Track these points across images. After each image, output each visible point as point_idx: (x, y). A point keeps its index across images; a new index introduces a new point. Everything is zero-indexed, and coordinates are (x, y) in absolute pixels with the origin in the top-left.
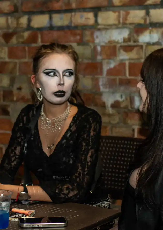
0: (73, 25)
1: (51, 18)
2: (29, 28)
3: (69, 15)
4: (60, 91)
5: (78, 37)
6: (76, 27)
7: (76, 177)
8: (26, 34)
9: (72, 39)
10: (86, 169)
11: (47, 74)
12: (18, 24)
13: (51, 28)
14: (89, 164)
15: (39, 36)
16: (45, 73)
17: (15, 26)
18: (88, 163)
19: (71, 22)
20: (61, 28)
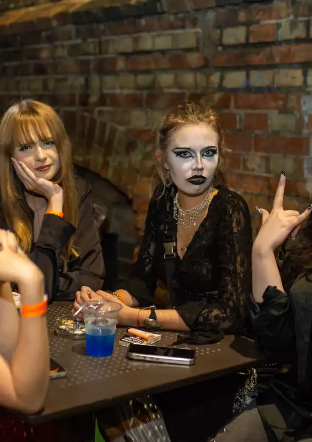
0: (275, 86)
1: (248, 76)
2: (221, 88)
3: (270, 72)
4: (196, 177)
5: (281, 103)
6: (279, 88)
7: (228, 299)
8: (217, 96)
9: (273, 104)
10: (239, 285)
11: (179, 154)
12: (207, 82)
13: (248, 89)
14: (241, 276)
15: (233, 99)
16: (175, 153)
17: (204, 85)
18: (240, 274)
19: (273, 82)
20: (259, 90)
